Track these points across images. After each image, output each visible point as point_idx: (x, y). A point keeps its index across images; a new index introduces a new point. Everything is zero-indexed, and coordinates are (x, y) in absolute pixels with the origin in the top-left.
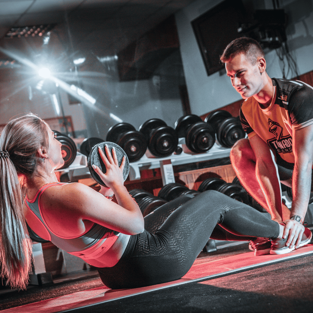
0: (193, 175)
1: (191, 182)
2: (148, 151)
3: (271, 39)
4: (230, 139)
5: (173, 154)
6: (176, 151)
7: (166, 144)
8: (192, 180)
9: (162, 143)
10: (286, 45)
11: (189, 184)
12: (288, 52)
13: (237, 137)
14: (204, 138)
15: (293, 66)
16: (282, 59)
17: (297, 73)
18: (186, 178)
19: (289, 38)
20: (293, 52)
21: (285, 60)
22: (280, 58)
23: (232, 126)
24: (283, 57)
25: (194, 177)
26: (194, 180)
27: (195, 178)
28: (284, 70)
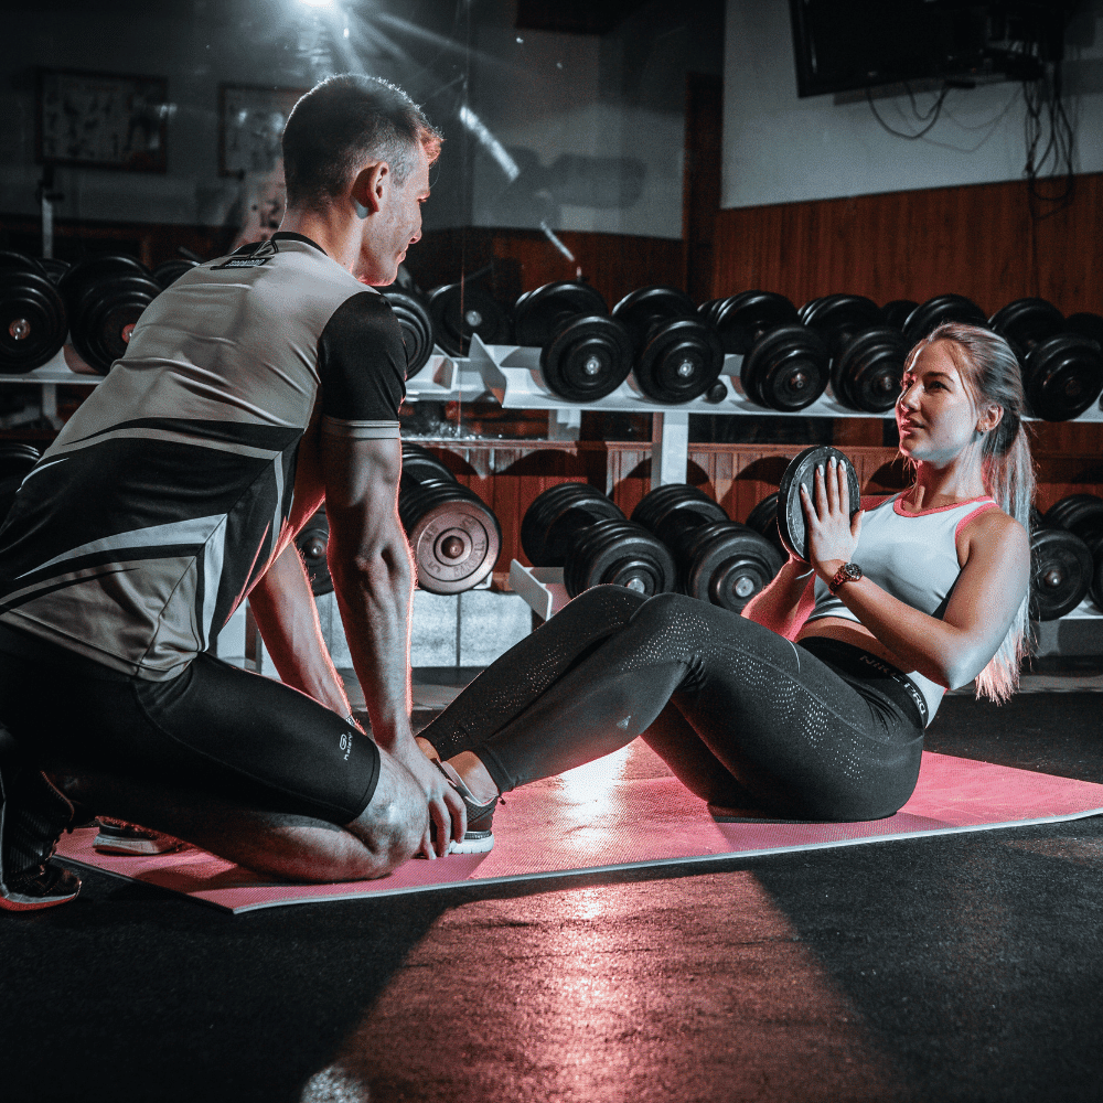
0: (735, 458)
1: (725, 477)
2: (631, 377)
3: (1016, 47)
4: (866, 388)
5: (699, 399)
6: (709, 394)
7: (685, 369)
8: (728, 472)
9: (677, 367)
10: (1057, 73)
11: (718, 481)
12: (1057, 96)
13: (888, 387)
14: (796, 374)
15: (1063, 143)
16: (1033, 114)
17: (1070, 166)
18: (712, 460)
19: (1071, 55)
20: (1073, 99)
21: (1044, 117)
22: (1030, 109)
23: (882, 354)
24: (1039, 110)
25: (735, 462)
26: (735, 473)
27: (738, 467)
28: (1034, 145)
